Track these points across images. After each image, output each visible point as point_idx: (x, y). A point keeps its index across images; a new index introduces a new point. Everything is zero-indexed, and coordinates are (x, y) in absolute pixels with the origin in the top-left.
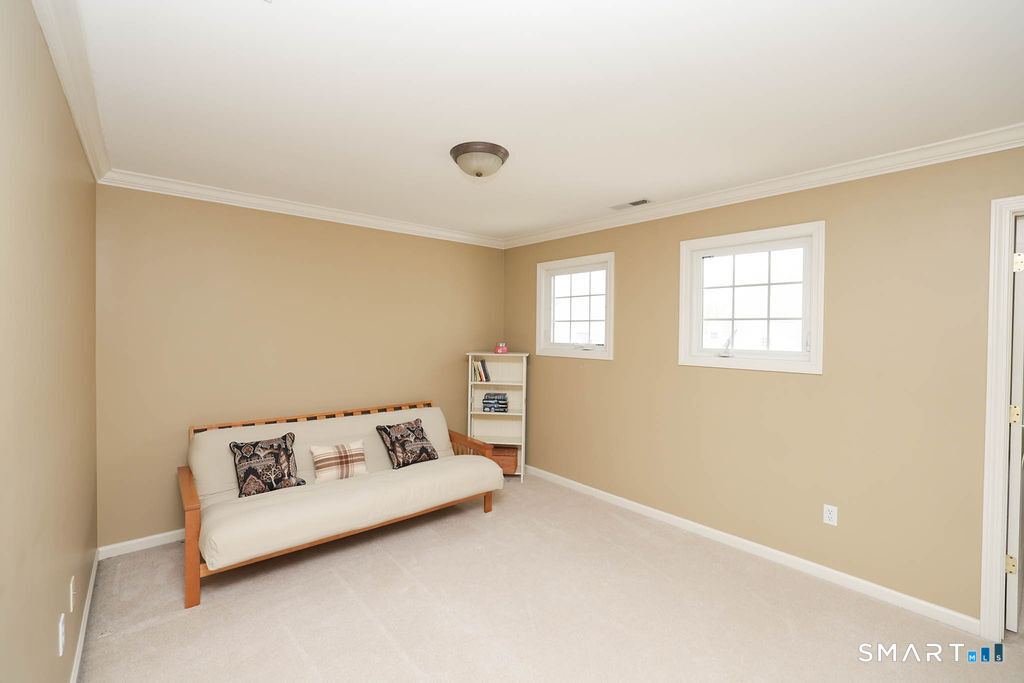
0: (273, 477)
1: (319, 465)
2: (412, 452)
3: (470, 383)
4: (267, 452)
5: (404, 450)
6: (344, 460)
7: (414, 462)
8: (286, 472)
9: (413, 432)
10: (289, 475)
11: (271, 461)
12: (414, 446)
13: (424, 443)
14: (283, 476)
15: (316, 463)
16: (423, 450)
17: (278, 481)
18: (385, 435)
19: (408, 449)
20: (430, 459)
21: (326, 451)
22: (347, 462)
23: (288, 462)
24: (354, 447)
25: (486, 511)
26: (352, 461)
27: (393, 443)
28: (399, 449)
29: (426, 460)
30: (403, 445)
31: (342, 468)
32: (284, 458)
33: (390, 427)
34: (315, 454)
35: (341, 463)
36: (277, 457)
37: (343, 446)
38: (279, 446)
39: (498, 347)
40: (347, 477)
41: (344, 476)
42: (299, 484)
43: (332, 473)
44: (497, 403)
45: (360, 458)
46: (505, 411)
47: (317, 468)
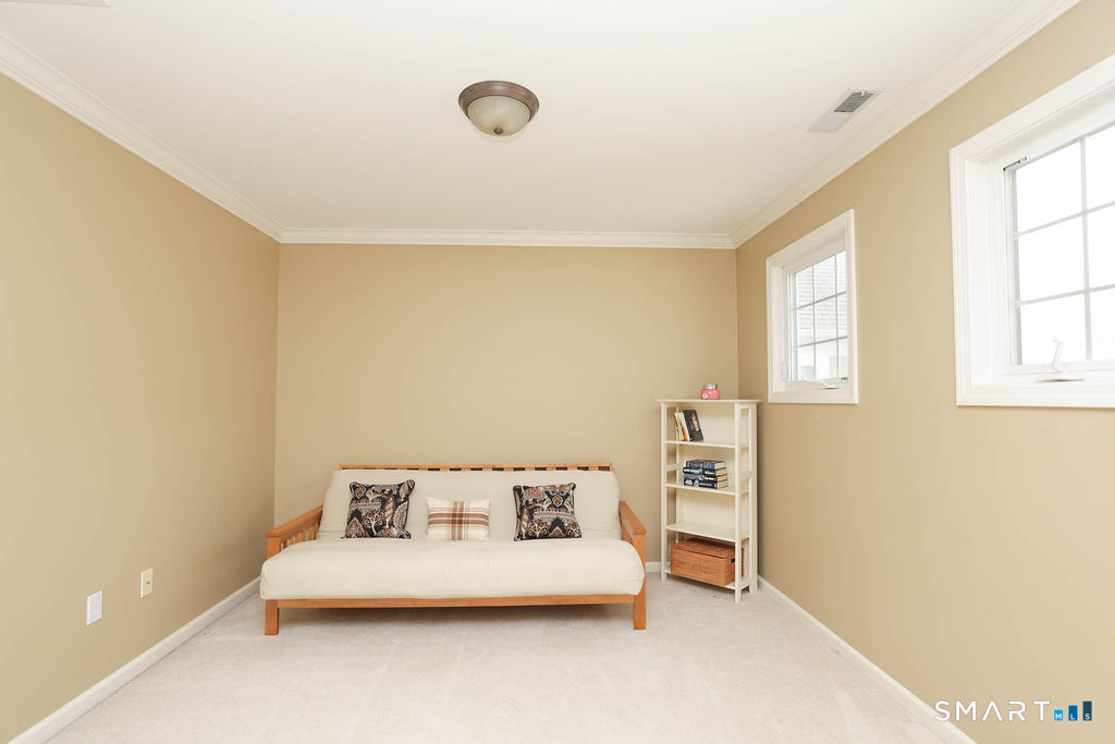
0: (373, 523)
1: (433, 519)
2: (540, 523)
3: (664, 442)
4: (377, 495)
5: (531, 518)
6: (457, 519)
7: (544, 536)
8: (388, 520)
9: (551, 497)
10: (391, 524)
11: (377, 507)
12: (546, 515)
13: (562, 515)
14: (384, 524)
15: (430, 516)
16: (558, 522)
17: (378, 528)
18: (518, 497)
19: (537, 517)
20: (567, 537)
21: (443, 505)
22: (460, 522)
23: (395, 510)
24: (475, 506)
25: (636, 628)
26: (468, 522)
27: (522, 508)
28: (526, 517)
29: (560, 537)
30: (531, 513)
31: (453, 528)
32: (391, 505)
33: (525, 488)
34: (430, 507)
35: (453, 522)
36: (384, 502)
37: (462, 503)
38: (391, 492)
39: (705, 390)
40: (460, 539)
41: (454, 538)
42: (401, 537)
43: (442, 531)
44: (706, 474)
45: (483, 520)
46: (713, 487)
47: (430, 523)
